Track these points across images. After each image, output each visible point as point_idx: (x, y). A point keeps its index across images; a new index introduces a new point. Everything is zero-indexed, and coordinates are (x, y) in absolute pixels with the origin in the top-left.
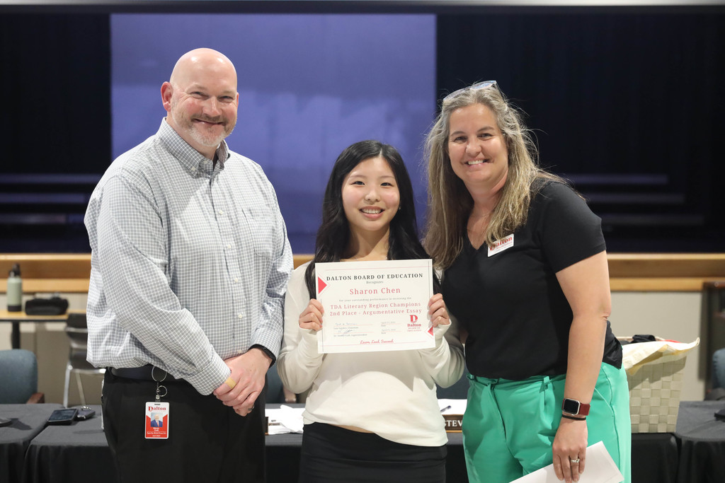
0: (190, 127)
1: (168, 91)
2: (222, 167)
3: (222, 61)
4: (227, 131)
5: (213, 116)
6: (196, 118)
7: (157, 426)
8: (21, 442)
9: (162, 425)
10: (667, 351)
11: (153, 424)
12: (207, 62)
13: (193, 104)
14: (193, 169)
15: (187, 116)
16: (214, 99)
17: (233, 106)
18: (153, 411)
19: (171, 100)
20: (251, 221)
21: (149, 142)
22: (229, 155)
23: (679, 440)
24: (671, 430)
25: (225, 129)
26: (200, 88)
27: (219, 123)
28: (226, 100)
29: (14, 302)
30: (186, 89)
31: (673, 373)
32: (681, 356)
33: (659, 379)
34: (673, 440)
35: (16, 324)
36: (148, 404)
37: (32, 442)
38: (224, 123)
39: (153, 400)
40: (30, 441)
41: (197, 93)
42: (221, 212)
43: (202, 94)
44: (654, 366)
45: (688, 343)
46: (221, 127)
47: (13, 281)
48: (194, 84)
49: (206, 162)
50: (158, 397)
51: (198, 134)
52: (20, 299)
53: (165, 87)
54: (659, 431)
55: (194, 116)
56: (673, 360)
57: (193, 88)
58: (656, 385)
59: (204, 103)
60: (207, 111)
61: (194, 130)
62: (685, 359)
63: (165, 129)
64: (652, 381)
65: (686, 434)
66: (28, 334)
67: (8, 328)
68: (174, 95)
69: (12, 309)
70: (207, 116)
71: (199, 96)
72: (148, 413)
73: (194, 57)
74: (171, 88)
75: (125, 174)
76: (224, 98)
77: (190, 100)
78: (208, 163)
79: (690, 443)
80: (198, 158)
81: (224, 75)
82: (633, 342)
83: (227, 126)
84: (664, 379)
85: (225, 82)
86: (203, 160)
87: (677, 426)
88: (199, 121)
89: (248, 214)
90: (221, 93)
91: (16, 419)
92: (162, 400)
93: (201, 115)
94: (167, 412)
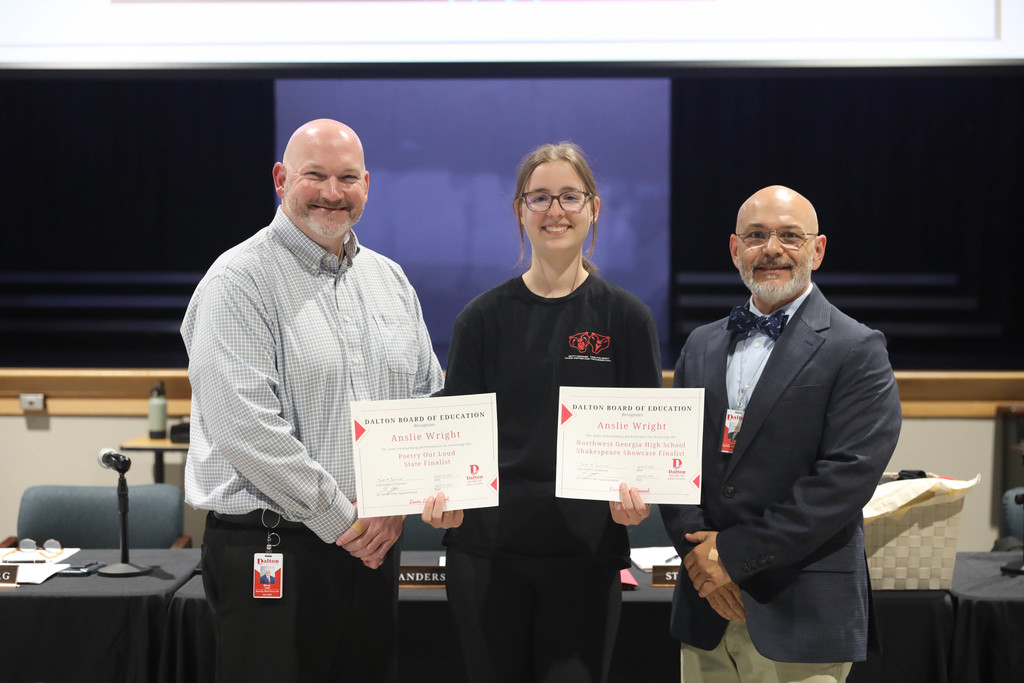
0: (307, 215)
1: (281, 173)
2: (350, 264)
3: (346, 134)
4: (352, 218)
5: (332, 200)
6: (313, 204)
7: (267, 583)
8: (163, 594)
9: (274, 582)
10: (940, 490)
11: (264, 580)
12: (326, 135)
13: (309, 186)
14: (314, 267)
15: (301, 202)
16: (333, 180)
17: (360, 188)
18: (264, 565)
19: (285, 185)
20: (384, 330)
21: (262, 235)
22: (358, 250)
23: (955, 599)
24: (946, 586)
25: (350, 216)
26: (315, 167)
27: (342, 209)
28: (349, 180)
29: (157, 427)
30: (299, 170)
31: (948, 517)
32: (957, 497)
33: (930, 525)
34: (948, 598)
35: (159, 454)
36: (257, 556)
37: (176, 595)
38: (348, 208)
39: (264, 551)
40: (173, 593)
41: (313, 173)
42: (347, 318)
43: (319, 175)
44: (925, 508)
45: (967, 480)
46: (345, 213)
47: (156, 402)
48: (310, 162)
49: (329, 258)
50: (269, 547)
51: (316, 223)
52: (164, 423)
53: (278, 168)
54: (931, 588)
55: (310, 201)
56: (948, 501)
57: (307, 167)
58: (927, 532)
59: (321, 185)
60: (325, 194)
61: (312, 218)
62: (962, 500)
63: (281, 219)
64: (922, 526)
65: (964, 591)
66: (173, 466)
67: (150, 458)
68: (287, 178)
69: (156, 435)
70: (326, 201)
71: (316, 177)
72: (257, 567)
73: (311, 129)
74: (284, 169)
75: (230, 274)
76: (347, 177)
77: (305, 182)
78: (333, 259)
79: (968, 602)
80: (319, 253)
81: (347, 148)
82: (898, 479)
83: (353, 212)
84: (937, 524)
85: (347, 158)
86: (325, 256)
87: (953, 581)
88: (317, 207)
89: (380, 321)
90: (341, 171)
91: (157, 567)
92: (274, 551)
93: (318, 200)
94: (280, 566)
